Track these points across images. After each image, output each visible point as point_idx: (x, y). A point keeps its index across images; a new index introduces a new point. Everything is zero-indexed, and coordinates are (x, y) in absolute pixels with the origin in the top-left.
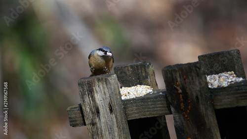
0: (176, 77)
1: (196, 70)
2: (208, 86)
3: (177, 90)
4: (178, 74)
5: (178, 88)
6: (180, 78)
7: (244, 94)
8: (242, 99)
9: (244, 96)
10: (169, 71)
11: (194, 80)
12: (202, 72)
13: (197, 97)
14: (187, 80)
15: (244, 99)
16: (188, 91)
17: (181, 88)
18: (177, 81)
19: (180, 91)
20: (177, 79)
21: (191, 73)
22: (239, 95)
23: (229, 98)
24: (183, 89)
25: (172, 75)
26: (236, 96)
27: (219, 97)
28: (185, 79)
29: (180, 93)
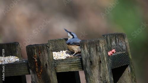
0: (34, 52)
1: (47, 48)
2: (53, 58)
3: (35, 60)
4: (35, 50)
5: (35, 58)
6: (37, 52)
7: (74, 64)
8: (73, 67)
9: (74, 65)
10: (30, 48)
11: (45, 54)
12: (50, 49)
13: (46, 65)
14: (41, 54)
15: (74, 67)
16: (41, 61)
17: (37, 59)
18: (35, 55)
19: (36, 60)
20: (35, 53)
21: (43, 50)
22: (71, 64)
23: (65, 66)
24: (38, 59)
25: (32, 51)
26: (69, 65)
27: (59, 65)
28: (39, 54)
29: (36, 62)
